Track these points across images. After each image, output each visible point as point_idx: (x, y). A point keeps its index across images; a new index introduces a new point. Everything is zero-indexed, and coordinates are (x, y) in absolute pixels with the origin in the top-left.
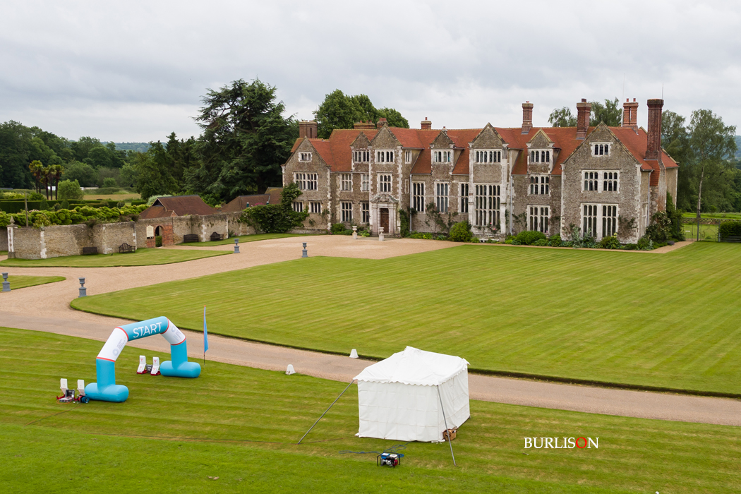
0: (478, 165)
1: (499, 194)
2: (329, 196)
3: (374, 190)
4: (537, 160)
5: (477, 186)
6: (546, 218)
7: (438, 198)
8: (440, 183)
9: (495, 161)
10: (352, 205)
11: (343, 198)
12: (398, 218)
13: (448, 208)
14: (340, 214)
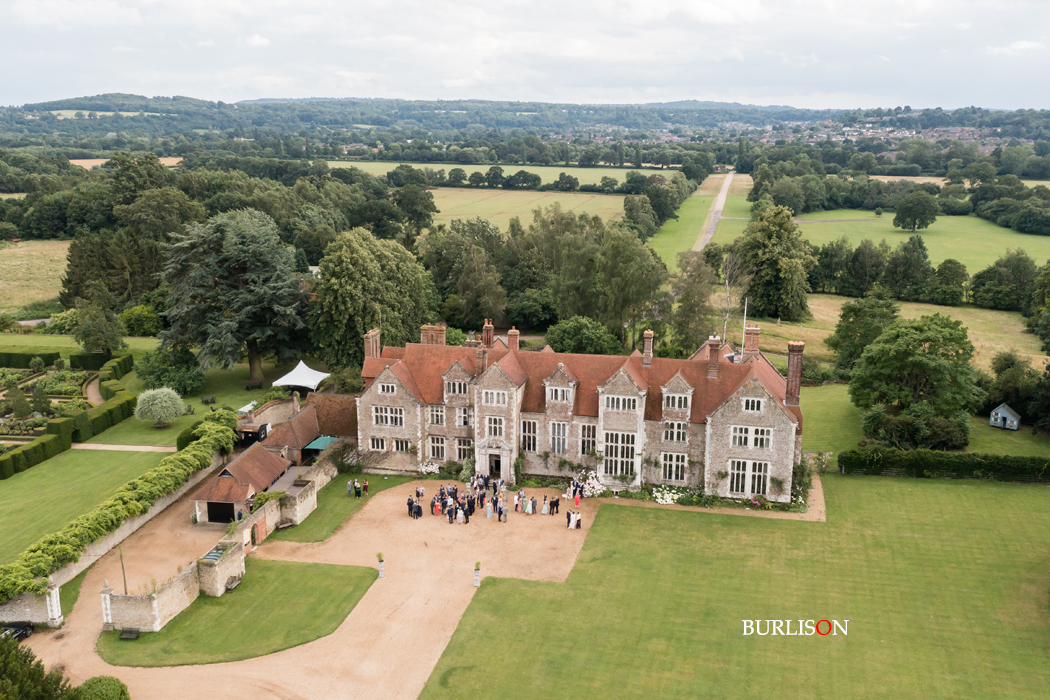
0: (608, 413)
1: (633, 443)
2: (419, 434)
3: (482, 434)
4: (673, 405)
5: (607, 434)
6: (683, 467)
7: (554, 438)
9: (629, 407)
10: (445, 440)
11: (432, 433)
12: (512, 465)
13: (566, 450)
14: (428, 449)
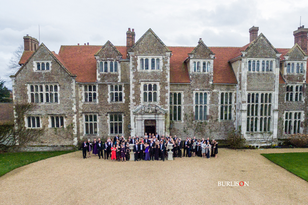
0: (250, 74)
1: (270, 101)
3: (137, 101)
4: (293, 71)
5: (249, 95)
6: (299, 121)
7: (197, 107)
8: (199, 92)
9: (267, 70)
10: (97, 117)
11: (86, 111)
12: (167, 129)
13: (207, 116)
14: (82, 127)
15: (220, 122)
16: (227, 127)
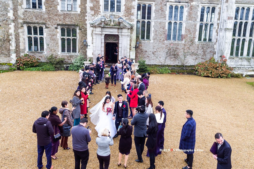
8: (174, 5)
10: (44, 29)
11: (28, 20)
12: (132, 48)
13: (182, 35)
14: (24, 41)
15: (197, 43)
16: (206, 50)
